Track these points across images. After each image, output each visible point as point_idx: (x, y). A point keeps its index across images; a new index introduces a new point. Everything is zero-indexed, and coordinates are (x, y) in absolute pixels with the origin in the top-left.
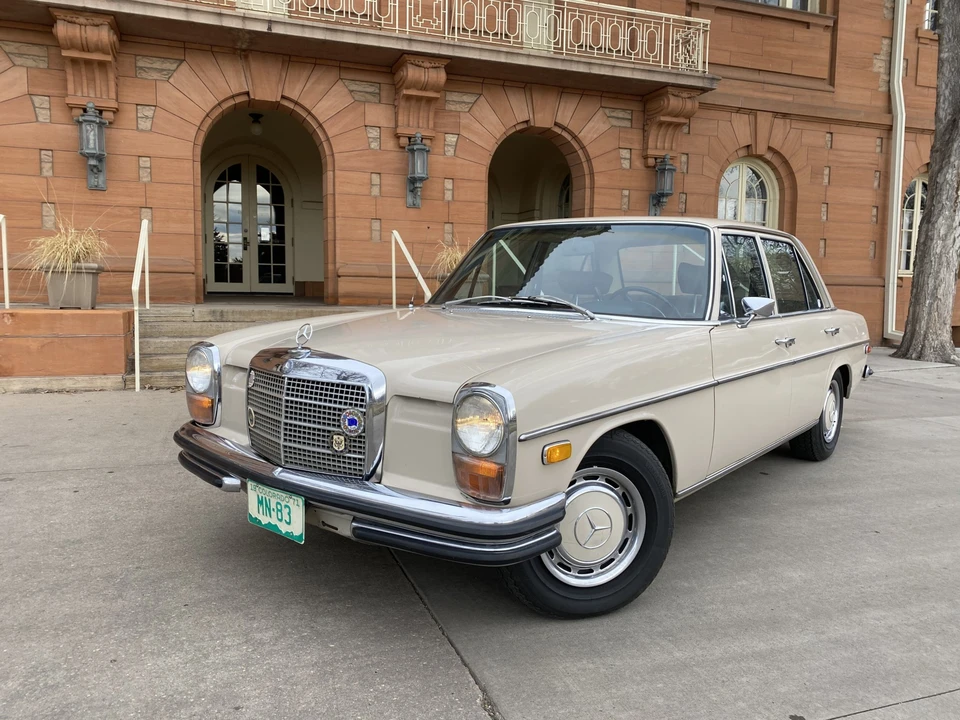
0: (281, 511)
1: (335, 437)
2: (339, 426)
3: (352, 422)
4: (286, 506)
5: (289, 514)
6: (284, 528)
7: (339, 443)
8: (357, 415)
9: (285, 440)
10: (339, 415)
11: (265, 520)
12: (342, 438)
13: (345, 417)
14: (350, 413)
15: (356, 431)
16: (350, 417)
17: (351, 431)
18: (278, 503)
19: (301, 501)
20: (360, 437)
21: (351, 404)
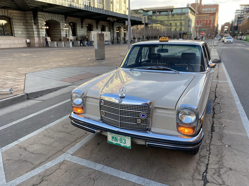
0: (122, 140)
1: (138, 120)
2: (139, 117)
3: (143, 116)
4: (123, 139)
5: (125, 141)
6: (123, 145)
7: (139, 121)
8: (145, 114)
9: (120, 121)
10: (139, 114)
11: (115, 142)
12: (140, 120)
13: (141, 114)
14: (143, 113)
15: (144, 118)
16: (143, 114)
17: (143, 118)
18: (120, 138)
19: (130, 138)
20: (145, 119)
21: (142, 111)
